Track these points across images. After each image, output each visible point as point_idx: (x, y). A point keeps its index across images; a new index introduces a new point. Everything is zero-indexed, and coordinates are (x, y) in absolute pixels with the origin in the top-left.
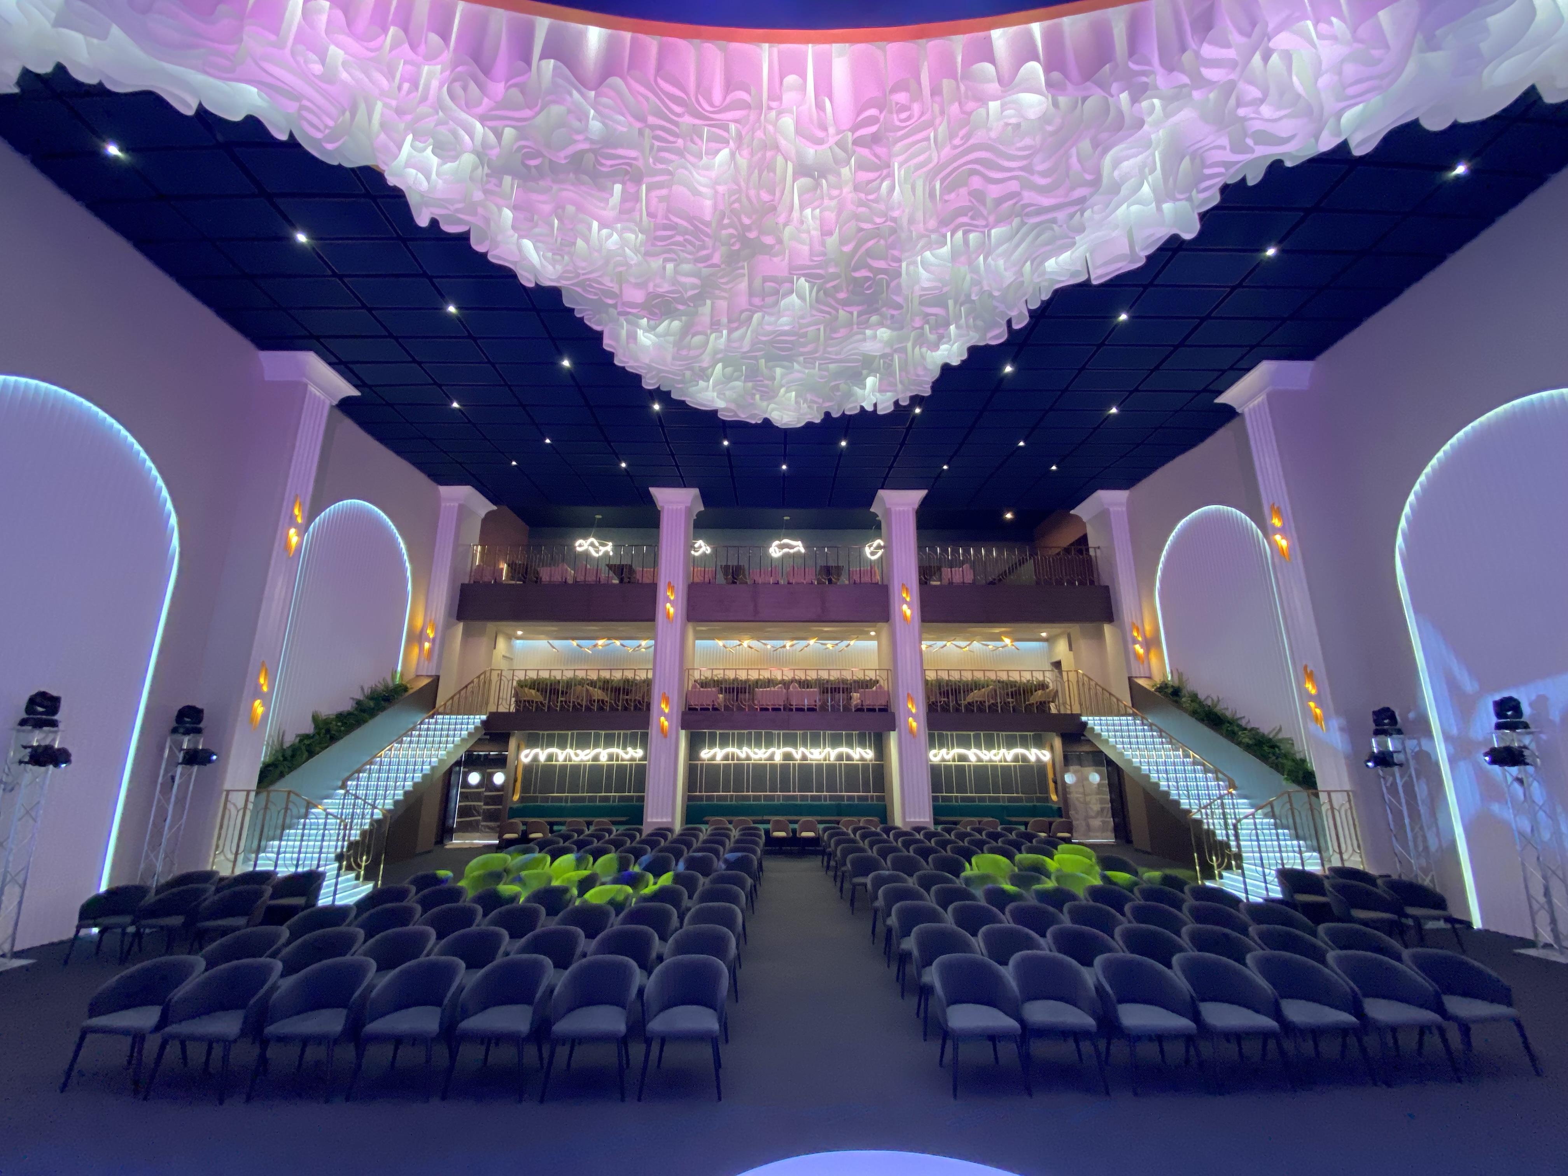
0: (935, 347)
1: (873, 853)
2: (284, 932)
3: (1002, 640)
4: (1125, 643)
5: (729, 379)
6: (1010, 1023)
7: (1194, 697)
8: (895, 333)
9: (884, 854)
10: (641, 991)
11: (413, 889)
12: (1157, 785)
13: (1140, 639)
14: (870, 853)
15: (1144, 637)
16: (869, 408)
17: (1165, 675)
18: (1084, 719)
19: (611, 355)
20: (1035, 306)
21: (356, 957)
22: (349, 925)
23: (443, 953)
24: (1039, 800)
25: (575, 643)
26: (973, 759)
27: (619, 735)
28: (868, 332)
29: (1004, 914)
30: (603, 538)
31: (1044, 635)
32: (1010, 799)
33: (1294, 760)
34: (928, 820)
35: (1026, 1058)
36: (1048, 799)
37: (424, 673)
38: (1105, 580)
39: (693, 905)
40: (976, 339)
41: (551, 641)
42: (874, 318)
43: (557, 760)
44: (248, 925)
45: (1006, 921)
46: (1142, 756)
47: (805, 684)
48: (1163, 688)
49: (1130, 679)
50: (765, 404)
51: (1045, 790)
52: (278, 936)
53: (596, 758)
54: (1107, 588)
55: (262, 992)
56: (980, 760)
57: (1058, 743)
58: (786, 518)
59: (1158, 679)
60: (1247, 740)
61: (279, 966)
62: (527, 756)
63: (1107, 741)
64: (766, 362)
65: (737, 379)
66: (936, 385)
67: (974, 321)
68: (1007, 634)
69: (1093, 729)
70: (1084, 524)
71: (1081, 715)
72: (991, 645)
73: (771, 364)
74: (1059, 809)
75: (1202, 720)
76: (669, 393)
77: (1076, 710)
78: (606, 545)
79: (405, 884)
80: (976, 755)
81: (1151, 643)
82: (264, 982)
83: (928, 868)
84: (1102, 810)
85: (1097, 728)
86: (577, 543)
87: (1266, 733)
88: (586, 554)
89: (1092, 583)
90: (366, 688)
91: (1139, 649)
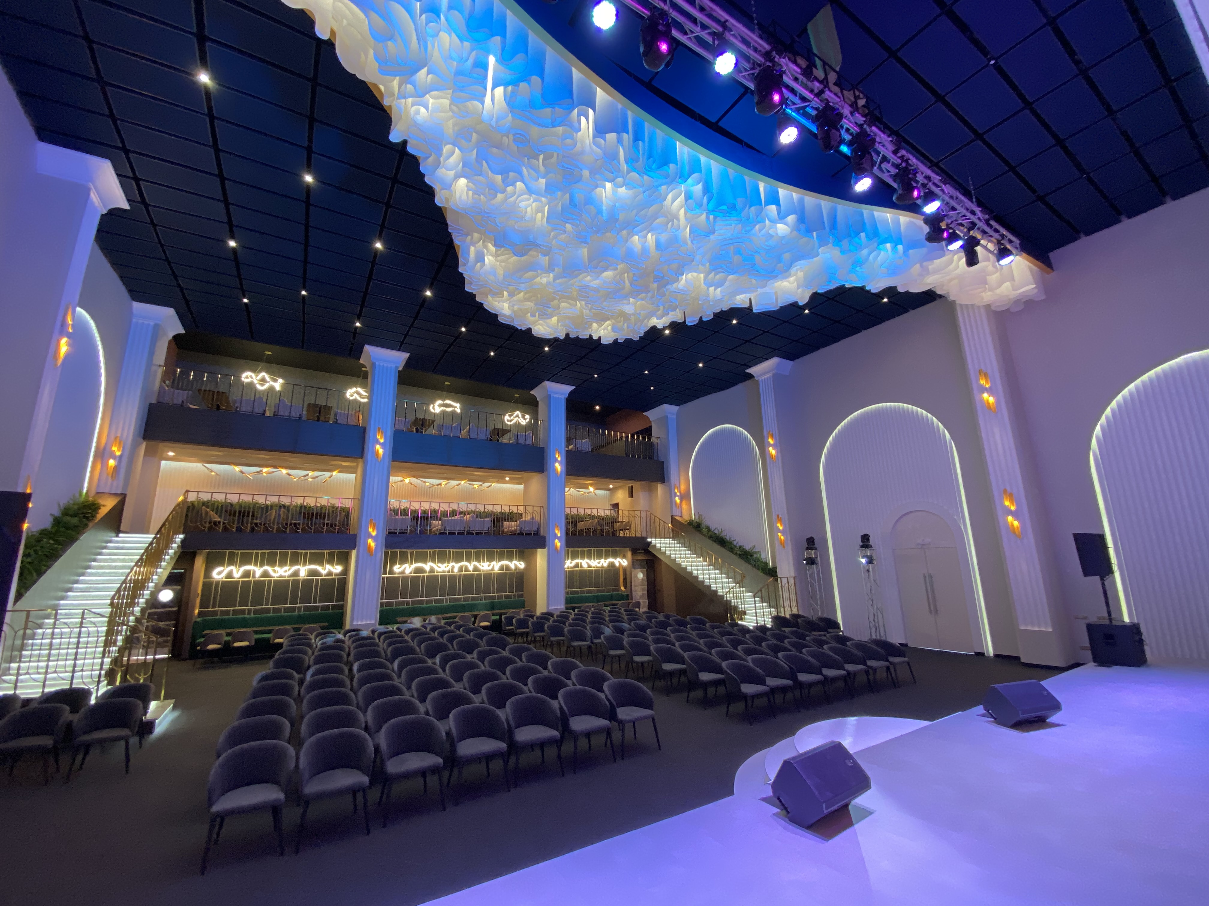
3: (588, 488)
4: (671, 495)
7: (709, 529)
12: (697, 577)
13: (678, 494)
15: (680, 492)
17: (691, 515)
18: (649, 540)
24: (614, 590)
25: (237, 469)
26: (585, 566)
30: (274, 375)
31: (611, 486)
32: (598, 591)
33: (762, 562)
34: (562, 607)
36: (619, 589)
37: (107, 491)
38: (662, 458)
41: (208, 465)
43: (254, 577)
46: (687, 562)
48: (691, 523)
49: (672, 517)
51: (618, 585)
53: (296, 574)
54: (663, 462)
56: (589, 566)
57: (629, 554)
58: (447, 383)
59: (686, 517)
60: (739, 552)
62: (219, 573)
63: (665, 553)
68: (591, 484)
69: (655, 546)
70: (650, 422)
71: (647, 538)
72: (583, 491)
74: (628, 595)
75: (715, 541)
77: (644, 535)
78: (275, 381)
80: (587, 563)
81: (685, 497)
85: (658, 546)
86: (244, 375)
87: (747, 549)
88: (251, 385)
89: (651, 458)
90: (62, 505)
91: (677, 500)
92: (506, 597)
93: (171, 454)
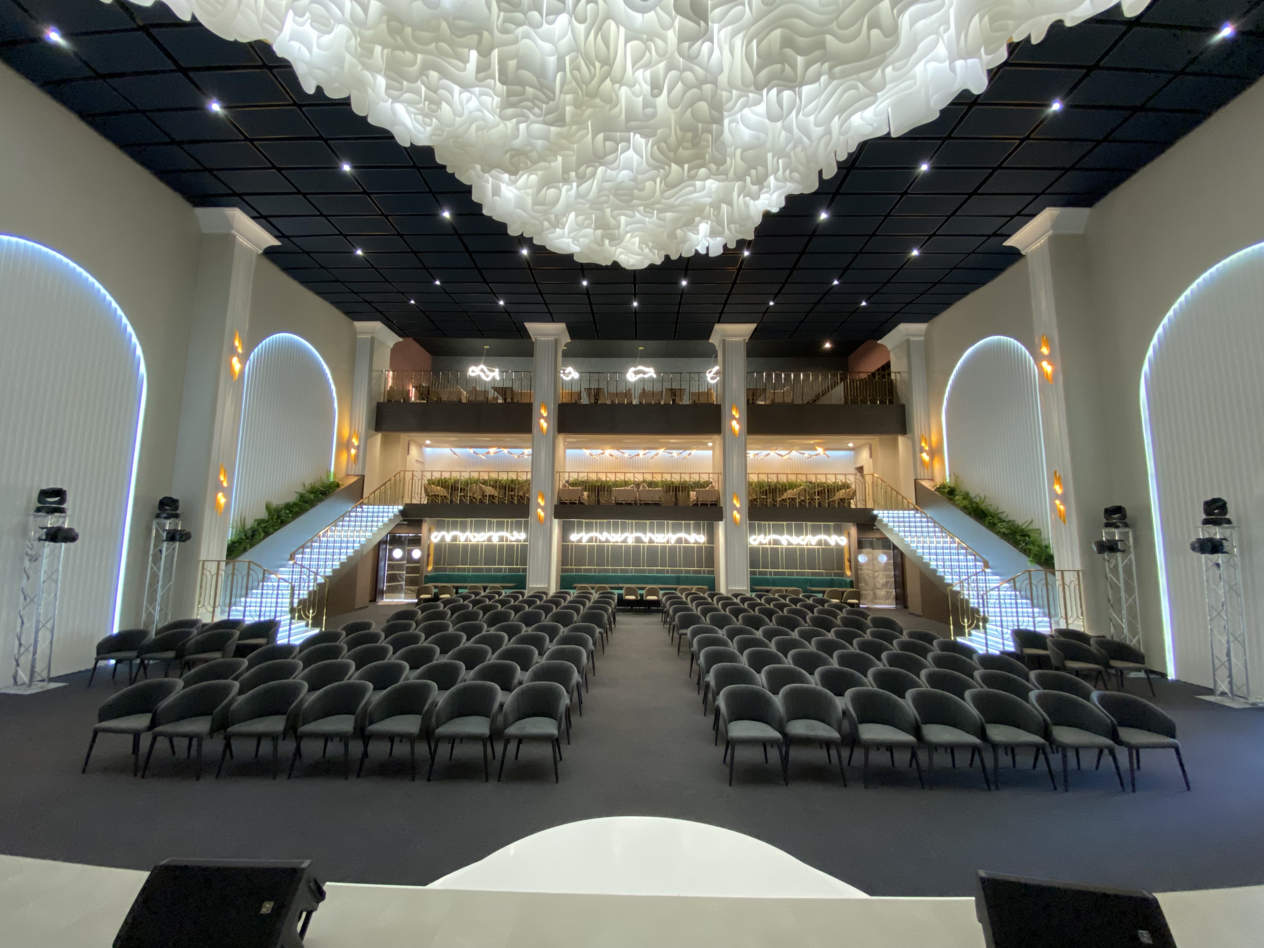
0: (756, 197)
1: (698, 612)
2: (245, 662)
3: (816, 450)
4: (915, 451)
5: (581, 226)
6: (777, 735)
7: (966, 496)
8: (722, 184)
9: (705, 613)
10: (501, 706)
11: (344, 633)
13: (927, 448)
14: (695, 612)
15: (930, 446)
16: (703, 251)
17: (944, 478)
18: (875, 512)
19: (479, 206)
20: (843, 157)
21: (296, 680)
22: (294, 658)
23: (361, 678)
24: (836, 574)
25: (471, 451)
26: (785, 543)
27: (508, 522)
28: (698, 183)
29: (786, 658)
30: (491, 366)
31: (851, 445)
32: (813, 574)
33: (1039, 546)
34: (746, 588)
35: (785, 759)
36: (843, 574)
37: (353, 473)
38: (903, 401)
39: (551, 647)
40: (794, 188)
41: (453, 449)
42: (703, 171)
43: (460, 541)
44: (223, 657)
45: (788, 662)
46: (918, 542)
47: (651, 484)
48: (942, 488)
49: (916, 480)
50: (613, 249)
51: (841, 567)
52: (239, 665)
53: (489, 539)
54: (903, 407)
55: (225, 702)
56: (790, 544)
57: (853, 531)
58: (641, 348)
59: (939, 481)
60: (1004, 530)
61: (237, 685)
62: (436, 537)
63: (892, 530)
64: (612, 211)
65: (588, 226)
66: (759, 231)
67: (790, 173)
68: (819, 445)
69: (881, 521)
70: (888, 352)
71: (873, 509)
72: (807, 453)
73: (616, 212)
74: (852, 582)
75: (969, 514)
76: (531, 239)
77: (870, 505)
78: (493, 371)
79: (339, 630)
80: (788, 540)
81: (935, 452)
82: (227, 695)
83: (738, 623)
84: (887, 582)
85: (885, 520)
86: (470, 369)
87: (1020, 524)
88: (478, 378)
89: (891, 402)
90: (307, 484)
91: (925, 457)
92: (694, 572)
93: (428, 442)
